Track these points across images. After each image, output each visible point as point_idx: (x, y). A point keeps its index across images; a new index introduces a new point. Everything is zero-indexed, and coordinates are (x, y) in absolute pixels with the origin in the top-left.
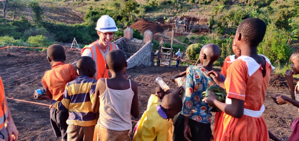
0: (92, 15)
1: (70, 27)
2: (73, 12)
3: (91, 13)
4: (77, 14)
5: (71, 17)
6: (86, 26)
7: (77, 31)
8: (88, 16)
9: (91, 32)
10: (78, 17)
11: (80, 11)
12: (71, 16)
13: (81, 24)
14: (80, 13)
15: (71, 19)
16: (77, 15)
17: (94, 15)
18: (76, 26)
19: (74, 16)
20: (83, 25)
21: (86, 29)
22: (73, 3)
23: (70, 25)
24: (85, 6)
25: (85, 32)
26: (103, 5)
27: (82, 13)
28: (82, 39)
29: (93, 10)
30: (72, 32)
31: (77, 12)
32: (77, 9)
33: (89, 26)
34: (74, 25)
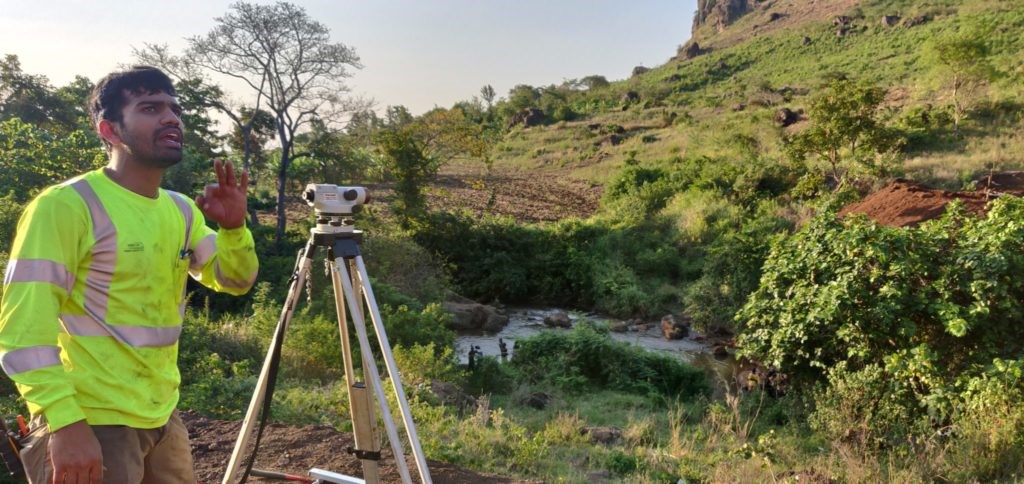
0: (639, 184)
1: (542, 233)
2: (559, 186)
3: (631, 177)
4: (575, 191)
5: (552, 202)
6: (613, 227)
7: (571, 250)
8: (621, 188)
9: (635, 254)
10: (579, 198)
11: (584, 182)
12: (552, 198)
13: (590, 221)
14: (587, 186)
15: (548, 207)
16: (573, 194)
17: (645, 183)
18: (568, 229)
19: (563, 196)
20: (599, 222)
21: (613, 239)
22: (564, 159)
23: (542, 226)
24: (605, 163)
25: (605, 255)
26: (676, 150)
27: (593, 186)
28: (591, 286)
29: (643, 166)
30: (548, 257)
31: (574, 185)
32: (575, 174)
33: (623, 228)
34: (556, 228)
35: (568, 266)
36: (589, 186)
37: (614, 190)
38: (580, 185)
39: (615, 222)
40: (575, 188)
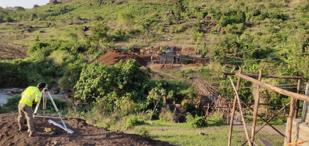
0: (41, 47)
1: (7, 64)
2: (10, 46)
3: (38, 45)
4: (16, 48)
5: (7, 52)
6: (33, 61)
7: (19, 69)
8: (35, 49)
9: (41, 70)
10: (18, 51)
11: (20, 45)
12: (7, 50)
13: (25, 60)
14: (21, 47)
15: (6, 54)
16: (16, 49)
17: (43, 47)
18: (17, 62)
19: (12, 50)
20: (28, 60)
21: (34, 65)
22: (10, 36)
23: (7, 61)
24: (27, 39)
25: (31, 70)
26: (52, 36)
27: (23, 47)
29: (41, 41)
30: (10, 71)
31: (15, 46)
32: (16, 42)
33: (37, 62)
34: (13, 62)
35: (18, 74)
36: (22, 47)
37: (32, 49)
38: (18, 46)
39: (34, 60)
40: (16, 47)
